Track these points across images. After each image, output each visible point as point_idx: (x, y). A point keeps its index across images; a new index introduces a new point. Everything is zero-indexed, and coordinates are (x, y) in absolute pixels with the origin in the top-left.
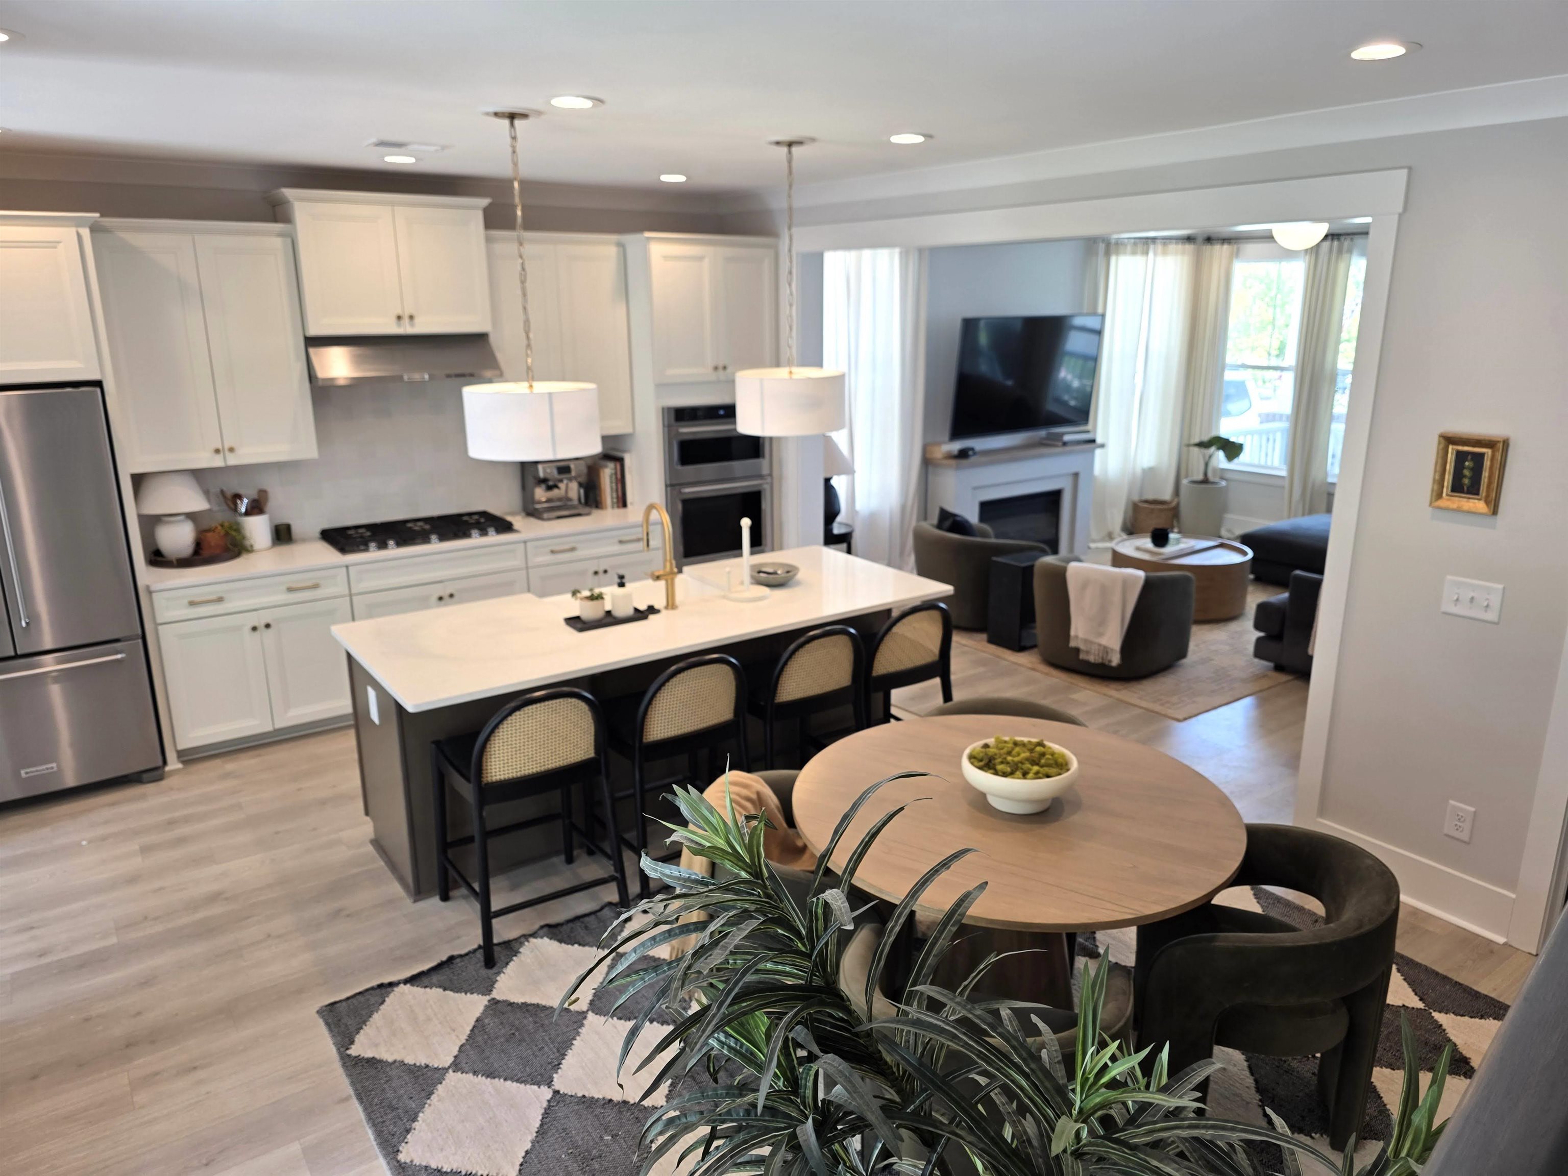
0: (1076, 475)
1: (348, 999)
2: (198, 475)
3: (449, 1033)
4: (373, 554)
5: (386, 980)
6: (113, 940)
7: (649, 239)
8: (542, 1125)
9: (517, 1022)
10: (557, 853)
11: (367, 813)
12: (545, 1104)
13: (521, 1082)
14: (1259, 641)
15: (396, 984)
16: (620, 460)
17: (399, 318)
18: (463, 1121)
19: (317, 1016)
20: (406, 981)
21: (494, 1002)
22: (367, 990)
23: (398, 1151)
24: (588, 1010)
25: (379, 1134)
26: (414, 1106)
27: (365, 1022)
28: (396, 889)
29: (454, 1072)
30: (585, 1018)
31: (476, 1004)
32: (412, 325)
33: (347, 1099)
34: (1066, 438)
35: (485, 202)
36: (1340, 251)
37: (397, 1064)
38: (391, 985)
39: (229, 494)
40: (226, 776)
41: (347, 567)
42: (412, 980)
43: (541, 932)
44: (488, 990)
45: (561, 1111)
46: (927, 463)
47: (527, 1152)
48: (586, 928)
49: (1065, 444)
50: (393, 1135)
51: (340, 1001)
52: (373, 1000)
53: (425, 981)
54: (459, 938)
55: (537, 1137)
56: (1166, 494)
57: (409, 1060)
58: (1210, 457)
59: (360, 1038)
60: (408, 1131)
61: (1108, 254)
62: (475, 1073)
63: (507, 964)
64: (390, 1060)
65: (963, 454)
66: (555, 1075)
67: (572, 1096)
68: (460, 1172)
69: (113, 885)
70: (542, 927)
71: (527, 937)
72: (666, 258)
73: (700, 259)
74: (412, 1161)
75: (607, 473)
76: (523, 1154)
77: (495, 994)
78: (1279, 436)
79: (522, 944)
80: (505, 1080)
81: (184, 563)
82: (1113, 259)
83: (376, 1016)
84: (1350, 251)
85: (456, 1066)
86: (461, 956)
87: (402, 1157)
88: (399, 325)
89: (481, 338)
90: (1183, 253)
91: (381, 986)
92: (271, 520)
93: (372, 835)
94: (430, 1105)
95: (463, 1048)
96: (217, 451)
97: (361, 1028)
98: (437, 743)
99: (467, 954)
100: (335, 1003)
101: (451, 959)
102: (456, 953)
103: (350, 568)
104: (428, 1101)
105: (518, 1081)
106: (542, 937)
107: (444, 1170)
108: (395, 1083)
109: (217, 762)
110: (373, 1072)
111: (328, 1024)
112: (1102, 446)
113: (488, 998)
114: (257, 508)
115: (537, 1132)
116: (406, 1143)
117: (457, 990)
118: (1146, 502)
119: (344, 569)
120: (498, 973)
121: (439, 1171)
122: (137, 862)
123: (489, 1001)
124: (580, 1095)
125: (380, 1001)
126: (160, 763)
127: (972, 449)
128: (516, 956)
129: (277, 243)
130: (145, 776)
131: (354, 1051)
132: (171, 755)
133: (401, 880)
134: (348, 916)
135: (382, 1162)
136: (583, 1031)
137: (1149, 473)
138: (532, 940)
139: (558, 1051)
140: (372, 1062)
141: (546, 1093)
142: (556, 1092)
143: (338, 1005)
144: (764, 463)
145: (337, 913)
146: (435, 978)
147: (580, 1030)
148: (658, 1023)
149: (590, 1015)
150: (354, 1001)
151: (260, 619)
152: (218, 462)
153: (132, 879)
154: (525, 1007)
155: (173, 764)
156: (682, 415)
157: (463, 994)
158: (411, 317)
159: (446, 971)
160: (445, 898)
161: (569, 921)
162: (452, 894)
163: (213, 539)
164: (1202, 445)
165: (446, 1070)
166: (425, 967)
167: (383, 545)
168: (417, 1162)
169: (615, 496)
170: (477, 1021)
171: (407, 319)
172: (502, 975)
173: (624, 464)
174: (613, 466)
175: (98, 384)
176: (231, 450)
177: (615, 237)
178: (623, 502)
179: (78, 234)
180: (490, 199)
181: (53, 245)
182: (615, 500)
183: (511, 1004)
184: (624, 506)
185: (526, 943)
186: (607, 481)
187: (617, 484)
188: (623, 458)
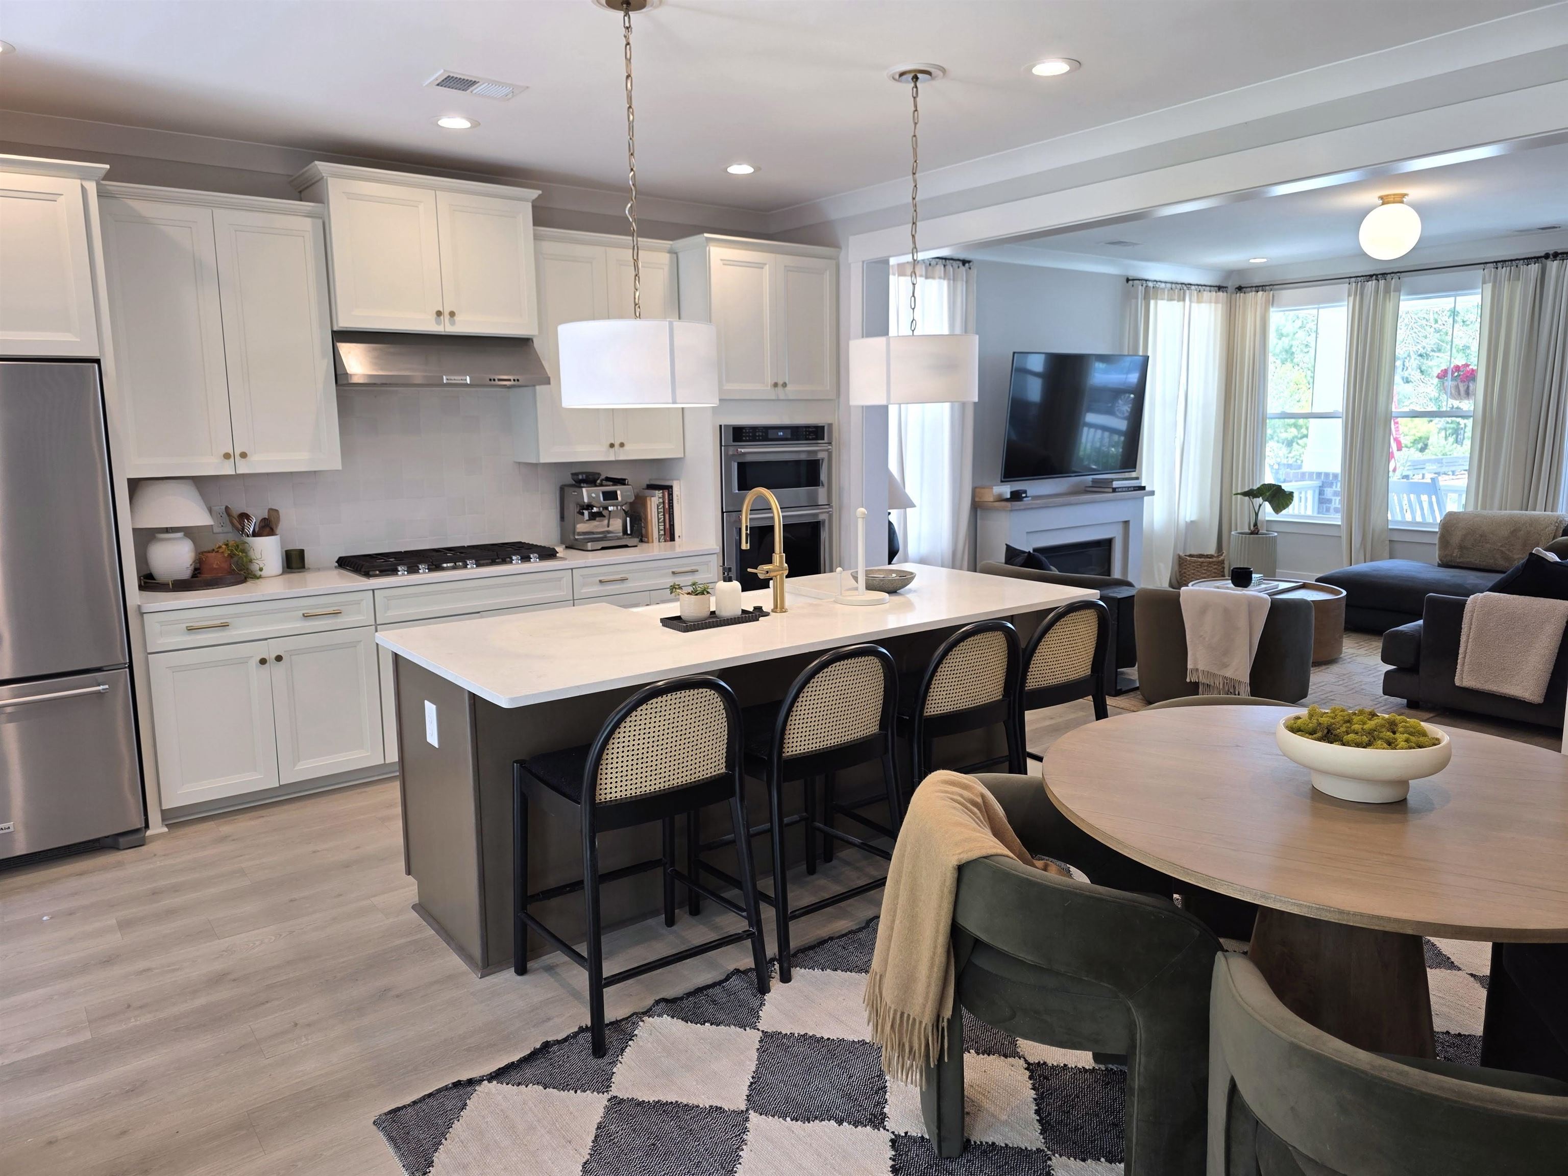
0: (1126, 523)
1: (415, 1103)
2: (200, 483)
3: (564, 1145)
4: (402, 578)
5: (464, 1077)
6: (87, 1035)
7: (708, 239)
9: (655, 1129)
10: (654, 914)
11: (409, 872)
14: (1388, 673)
15: (480, 1081)
16: (669, 488)
17: (439, 314)
19: (375, 1128)
20: (491, 1077)
21: (616, 1102)
22: (439, 1091)
24: (747, 1110)
27: (444, 1135)
28: (455, 962)
30: (747, 1119)
32: (453, 323)
34: (1116, 484)
35: (535, 194)
36: (1387, 291)
38: (471, 1082)
39: (235, 513)
40: (223, 839)
41: (373, 590)
42: (500, 1075)
43: (658, 1008)
44: (604, 1084)
46: (977, 507)
48: (714, 1002)
49: (1114, 490)
51: (404, 1107)
52: (449, 1105)
53: (516, 1075)
54: (549, 1019)
56: (1211, 550)
58: (1260, 506)
59: (440, 1158)
61: (1147, 298)
63: (623, 1050)
65: (1016, 496)
69: (84, 967)
70: (657, 1002)
71: (641, 1015)
72: (726, 262)
73: (760, 266)
75: (655, 501)
77: (614, 1091)
78: (1310, 494)
79: (637, 1024)
81: (181, 586)
82: (1152, 302)
83: (456, 1125)
84: (1398, 290)
86: (558, 1042)
88: (438, 323)
89: (521, 344)
90: (1216, 302)
91: (457, 1084)
92: (283, 542)
93: (416, 900)
95: (587, 1166)
96: (227, 456)
97: (440, 1143)
98: (521, 763)
99: (565, 1040)
100: (398, 1109)
101: (546, 1045)
102: (550, 1039)
103: (375, 591)
106: (660, 1015)
109: (210, 824)
111: (391, 1139)
112: (1152, 493)
113: (607, 1096)
114: (267, 527)
117: (564, 1087)
118: (1191, 556)
119: (371, 592)
120: (613, 1063)
122: (115, 940)
123: (609, 1100)
125: (460, 1104)
126: (140, 824)
127: (1025, 492)
128: (631, 1040)
129: (306, 225)
130: (122, 840)
132: (155, 817)
133: (462, 951)
134: (398, 996)
136: (748, 1137)
137: (1192, 525)
138: (648, 1019)
143: (402, 1112)
144: (822, 492)
145: (383, 995)
146: (528, 1072)
147: (745, 1137)
148: (850, 1123)
149: (752, 1115)
150: (424, 1105)
151: (270, 650)
152: (227, 469)
153: (109, 960)
154: (660, 1107)
155: (157, 827)
156: (740, 434)
157: (572, 1092)
158: (452, 314)
159: (541, 1062)
160: (522, 970)
161: (689, 994)
162: (530, 965)
163: (216, 561)
164: (1251, 494)
166: (515, 1058)
167: (413, 570)
169: (662, 527)
170: (598, 1128)
171: (447, 316)
172: (619, 1065)
173: (672, 494)
174: (661, 495)
175: (98, 361)
176: (244, 455)
177: (667, 244)
178: (670, 535)
179: (84, 190)
180: (540, 192)
181: (52, 197)
182: (662, 532)
183: (640, 1104)
184: (672, 539)
185: (641, 1023)
186: (654, 510)
187: (664, 515)
188: (671, 487)
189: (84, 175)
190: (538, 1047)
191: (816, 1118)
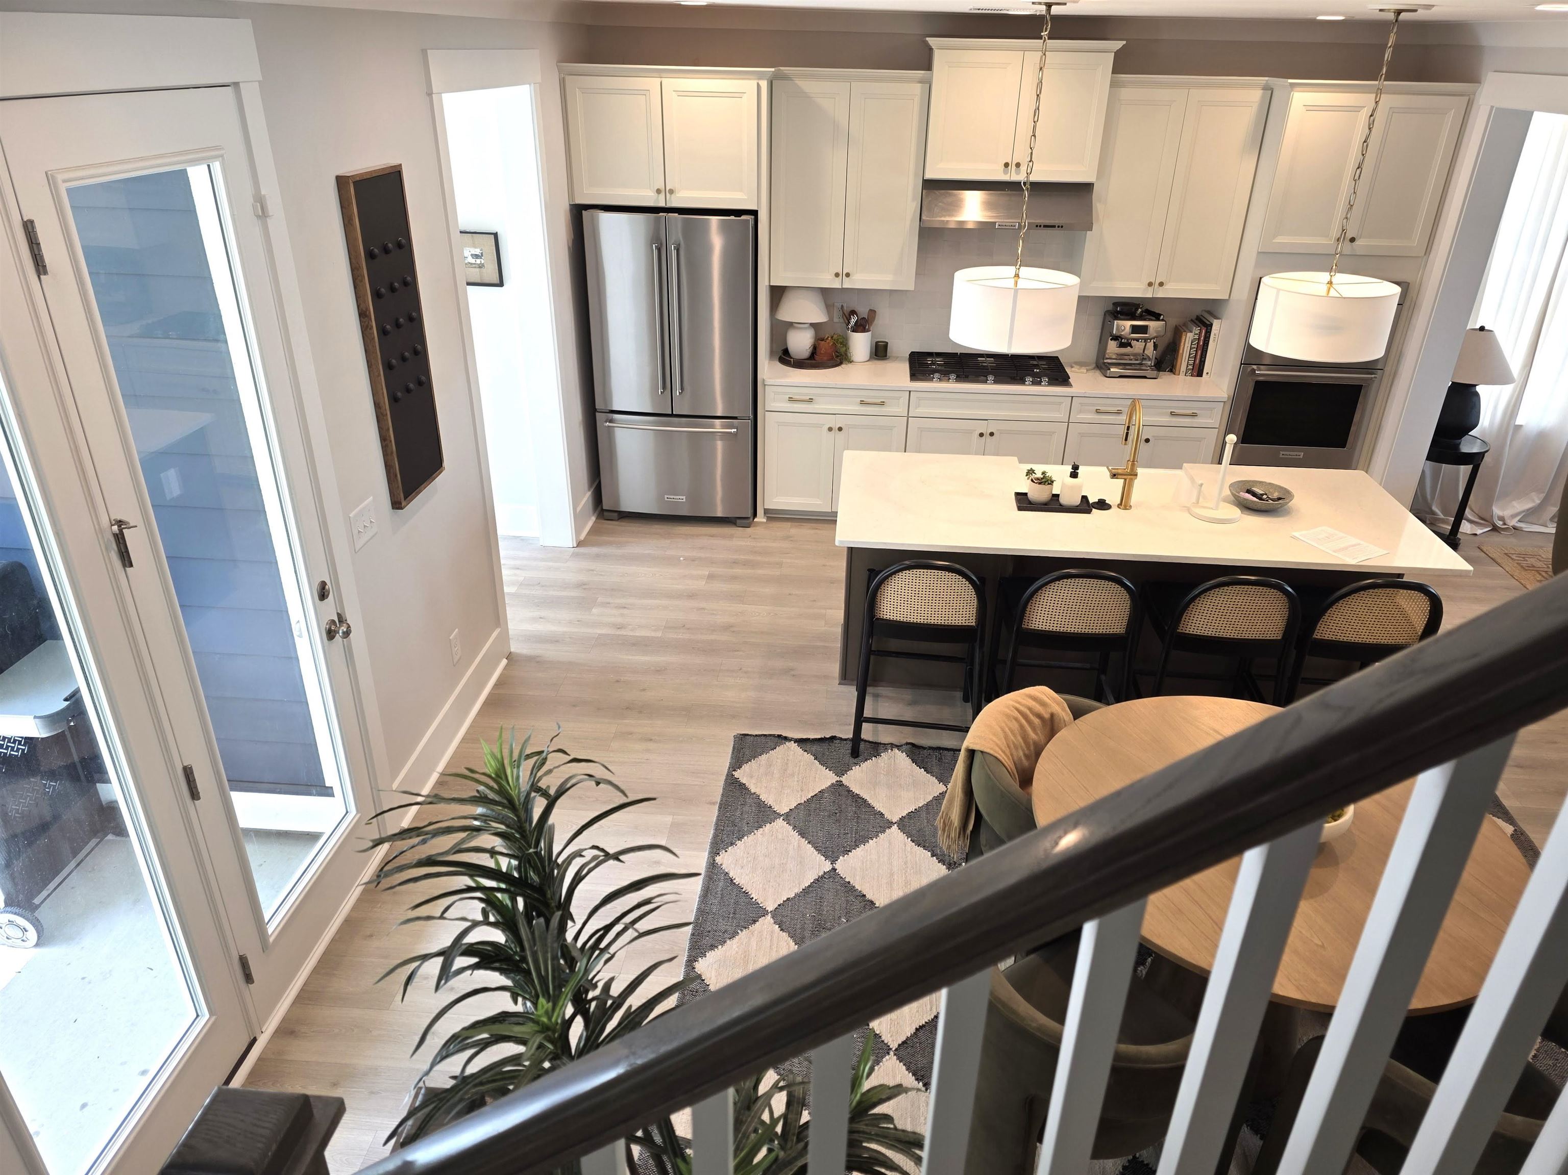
1: (756, 735)
2: (822, 293)
3: (798, 791)
4: (935, 385)
5: (785, 734)
6: (659, 634)
7: (1291, 84)
8: (809, 886)
9: (844, 806)
12: (821, 873)
13: (817, 850)
15: (789, 740)
16: (1209, 327)
17: (1006, 165)
18: (766, 856)
19: (732, 738)
20: (797, 741)
21: (840, 784)
22: (770, 735)
23: (718, 854)
24: (895, 823)
25: (715, 836)
26: (746, 830)
27: (755, 758)
29: (783, 820)
30: (890, 827)
31: (825, 778)
32: (1018, 173)
33: (714, 803)
37: (755, 795)
38: (786, 739)
39: (847, 310)
40: (787, 538)
41: (910, 392)
42: (801, 742)
43: (905, 748)
44: (841, 772)
45: (828, 884)
47: (788, 899)
48: (940, 760)
50: (723, 842)
51: (751, 735)
52: (770, 744)
53: (807, 746)
55: (801, 892)
57: (763, 797)
59: (746, 767)
60: (732, 844)
62: (794, 828)
63: (866, 760)
64: (753, 791)
66: (841, 857)
67: (841, 878)
68: (742, 888)
69: (679, 595)
70: (907, 744)
71: (893, 746)
74: (721, 865)
75: (1188, 340)
76: (785, 899)
77: (845, 779)
79: (886, 750)
80: (809, 842)
81: (802, 364)
83: (764, 757)
85: (787, 817)
86: (841, 739)
87: (718, 859)
88: (1005, 173)
89: (1085, 188)
91: (779, 736)
92: (872, 336)
94: (755, 834)
95: (799, 807)
96: (837, 275)
97: (751, 760)
100: (748, 735)
101: (833, 738)
102: (839, 735)
103: (913, 394)
104: (755, 831)
105: (816, 848)
106: (902, 752)
107: (735, 881)
108: (746, 808)
109: (788, 525)
110: (738, 794)
111: (734, 748)
113: (838, 779)
114: (862, 326)
115: (803, 890)
116: (726, 851)
117: (822, 763)
119: (908, 394)
120: (856, 764)
121: (732, 880)
122: (701, 585)
123: (837, 781)
124: (847, 880)
125: (774, 747)
126: (749, 514)
128: (876, 756)
129: (920, 89)
130: (738, 521)
131: (736, 774)
132: (760, 511)
134: (795, 676)
135: (705, 855)
136: (882, 836)
138: (896, 751)
139: (855, 842)
140: (743, 787)
141: (827, 866)
142: (834, 870)
143: (748, 737)
145: (787, 671)
146: (815, 748)
147: (880, 834)
148: (937, 859)
149: (895, 827)
150: (758, 739)
151: (836, 422)
152: (836, 284)
153: (692, 596)
154: (857, 798)
155: (760, 518)
157: (825, 768)
158: (1016, 165)
159: (825, 745)
161: (931, 748)
163: (824, 347)
165: (780, 815)
166: (812, 736)
167: (946, 378)
168: (724, 867)
169: (1192, 362)
170: (820, 792)
171: (1014, 167)
172: (858, 767)
173: (1210, 333)
174: (1197, 332)
175: (754, 213)
176: (848, 275)
177: (1263, 80)
178: (1198, 370)
179: (758, 86)
180: (1125, 42)
181: (738, 95)
182: (1190, 367)
183: (849, 791)
184: (1200, 374)
185: (889, 751)
186: (1188, 345)
187: (1196, 351)
188: (1211, 325)
189: (760, 76)
190: (828, 737)
191: (924, 847)
